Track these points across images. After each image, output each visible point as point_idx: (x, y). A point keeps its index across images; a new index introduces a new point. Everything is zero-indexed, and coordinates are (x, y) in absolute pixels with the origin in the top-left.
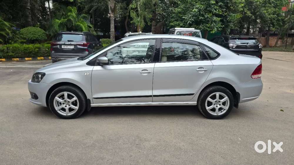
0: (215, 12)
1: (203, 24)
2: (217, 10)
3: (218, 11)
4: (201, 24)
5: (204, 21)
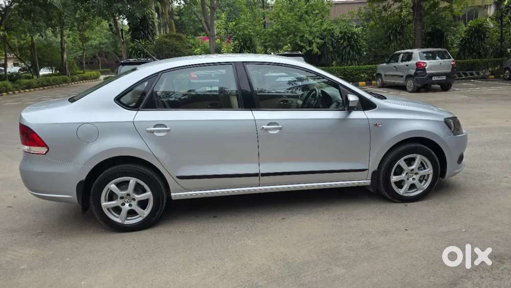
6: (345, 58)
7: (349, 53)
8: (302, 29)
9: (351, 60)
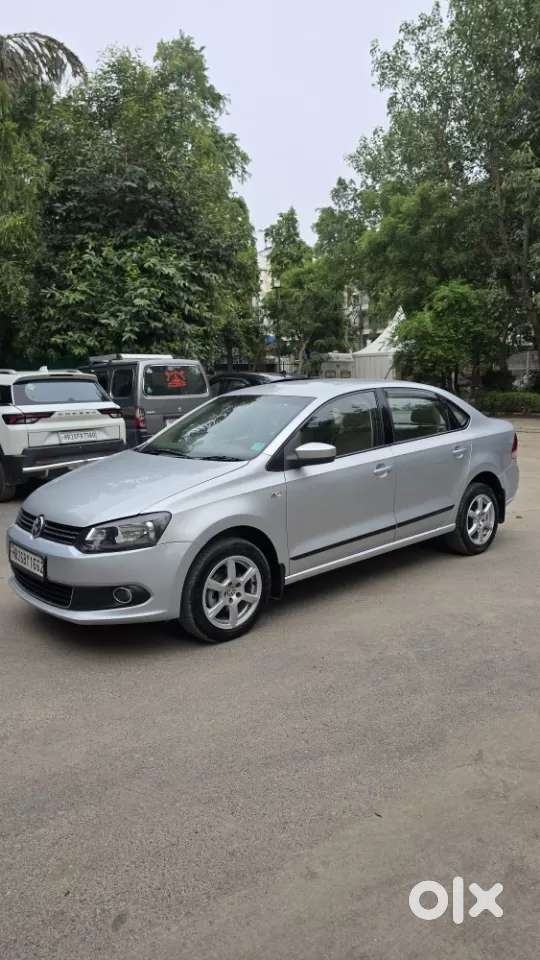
0: (189, 311)
1: (158, 342)
2: (197, 306)
3: (198, 308)
4: (155, 344)
5: (162, 332)
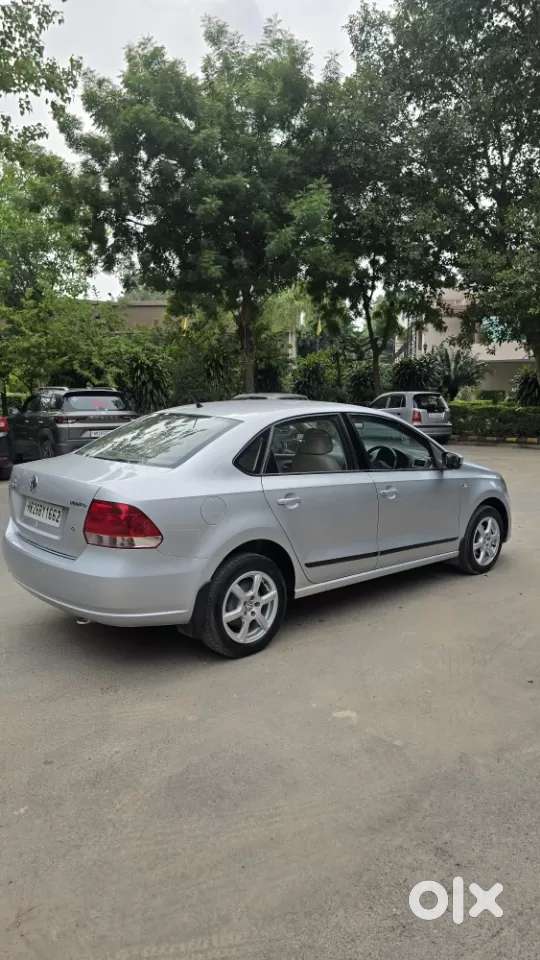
6: (146, 401)
7: (152, 392)
8: (83, 347)
9: (154, 403)
